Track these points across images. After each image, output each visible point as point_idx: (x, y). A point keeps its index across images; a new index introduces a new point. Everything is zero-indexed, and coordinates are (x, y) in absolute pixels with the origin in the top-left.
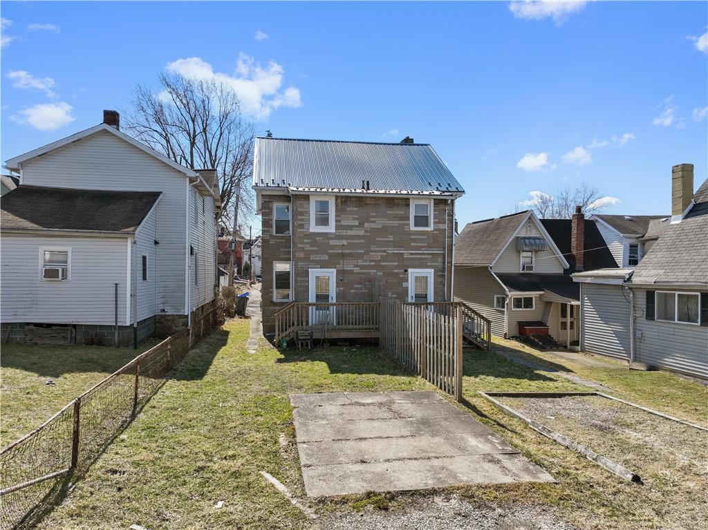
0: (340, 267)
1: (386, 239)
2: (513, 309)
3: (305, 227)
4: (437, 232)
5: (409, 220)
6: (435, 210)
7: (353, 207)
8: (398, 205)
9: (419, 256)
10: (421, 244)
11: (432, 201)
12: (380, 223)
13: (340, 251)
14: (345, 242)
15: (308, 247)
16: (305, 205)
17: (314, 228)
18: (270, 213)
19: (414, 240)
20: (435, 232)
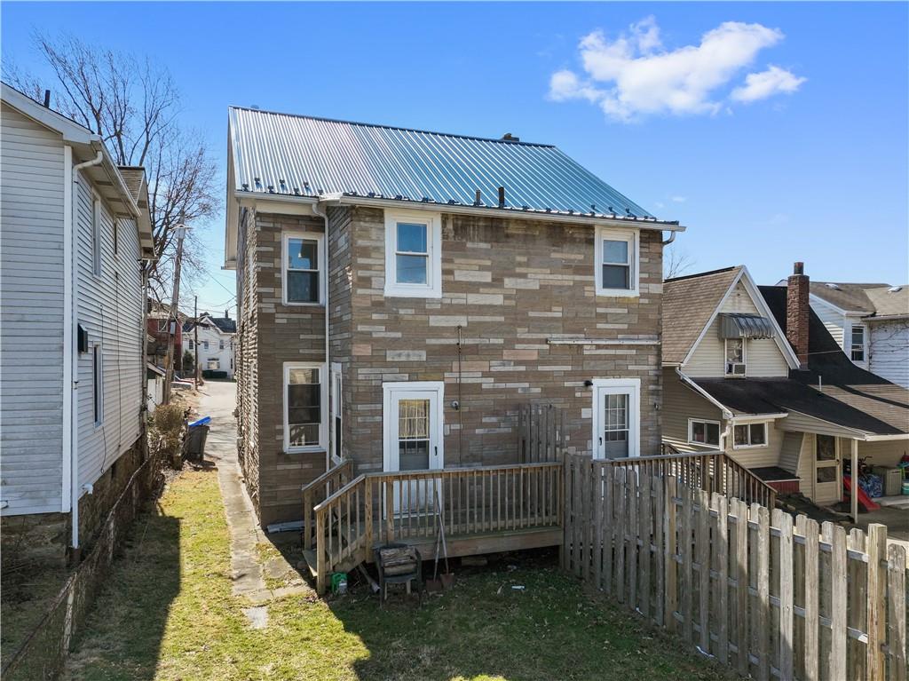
0: (451, 377)
1: (549, 314)
2: (735, 447)
3: (374, 284)
4: (646, 301)
5: (593, 274)
6: (642, 255)
7: (481, 241)
8: (573, 240)
9: (612, 352)
10: (617, 326)
11: (638, 234)
12: (534, 280)
13: (453, 341)
14: (462, 321)
15: (380, 332)
16: (374, 234)
17: (393, 287)
18: (277, 254)
19: (604, 317)
20: (642, 301)
